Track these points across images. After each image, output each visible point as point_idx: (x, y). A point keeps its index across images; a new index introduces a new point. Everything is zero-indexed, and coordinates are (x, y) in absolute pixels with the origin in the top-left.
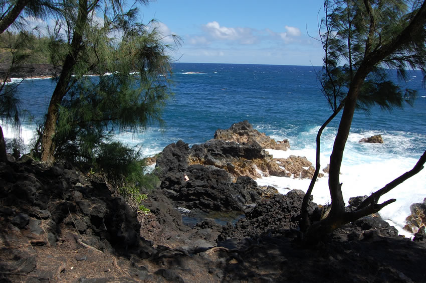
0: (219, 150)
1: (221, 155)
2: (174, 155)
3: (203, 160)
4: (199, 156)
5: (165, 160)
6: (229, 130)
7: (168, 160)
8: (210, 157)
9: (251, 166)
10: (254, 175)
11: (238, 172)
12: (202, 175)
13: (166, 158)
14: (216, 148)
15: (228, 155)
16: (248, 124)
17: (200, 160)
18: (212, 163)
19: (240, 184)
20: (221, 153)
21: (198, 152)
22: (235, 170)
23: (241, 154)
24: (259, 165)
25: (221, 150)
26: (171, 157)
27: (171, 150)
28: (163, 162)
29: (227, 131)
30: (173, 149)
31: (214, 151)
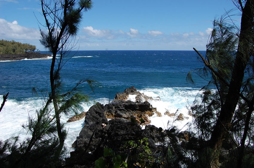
0: (122, 107)
1: (124, 110)
2: (96, 113)
3: (114, 114)
4: (111, 112)
5: (91, 117)
6: (124, 93)
7: (93, 116)
8: (119, 112)
9: (144, 116)
10: (147, 122)
11: (139, 121)
12: (121, 126)
13: (92, 115)
14: (121, 105)
15: (129, 110)
16: (134, 88)
17: (112, 115)
18: (121, 116)
19: (148, 130)
20: (124, 109)
21: (110, 109)
22: (136, 119)
23: (137, 108)
24: (150, 115)
25: (124, 107)
26: (95, 115)
27: (94, 110)
28: (90, 118)
29: (123, 94)
30: (95, 109)
31: (120, 108)
